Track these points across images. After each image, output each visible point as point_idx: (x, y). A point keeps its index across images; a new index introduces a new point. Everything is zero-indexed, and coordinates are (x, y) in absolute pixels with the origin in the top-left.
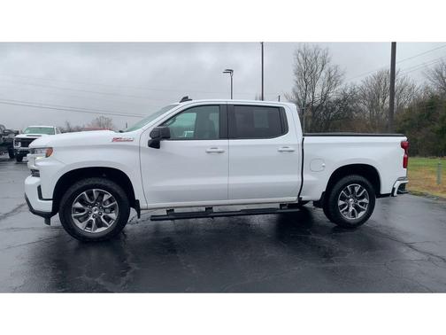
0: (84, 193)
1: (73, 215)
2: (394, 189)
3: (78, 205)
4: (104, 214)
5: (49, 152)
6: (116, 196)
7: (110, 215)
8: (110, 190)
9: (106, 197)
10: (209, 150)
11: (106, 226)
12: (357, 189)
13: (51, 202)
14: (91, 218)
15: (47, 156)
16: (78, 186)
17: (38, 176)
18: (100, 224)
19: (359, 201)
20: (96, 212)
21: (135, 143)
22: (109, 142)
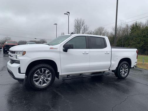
0: (39, 70)
1: (34, 79)
2: (134, 66)
3: (36, 75)
4: (46, 78)
5: (24, 53)
6: (51, 71)
7: (48, 79)
8: (49, 69)
9: (47, 72)
10: (84, 53)
11: (47, 83)
12: (125, 66)
13: (25, 74)
14: (40, 80)
15: (23, 55)
16: (36, 67)
17: (19, 63)
18: (44, 83)
19: (126, 70)
20: (43, 78)
21: (58, 50)
22: (49, 49)
